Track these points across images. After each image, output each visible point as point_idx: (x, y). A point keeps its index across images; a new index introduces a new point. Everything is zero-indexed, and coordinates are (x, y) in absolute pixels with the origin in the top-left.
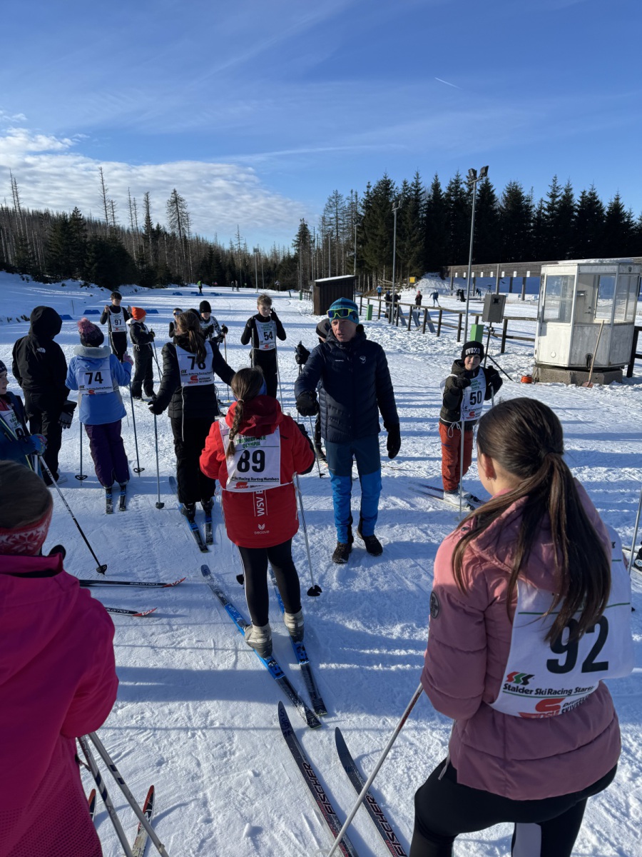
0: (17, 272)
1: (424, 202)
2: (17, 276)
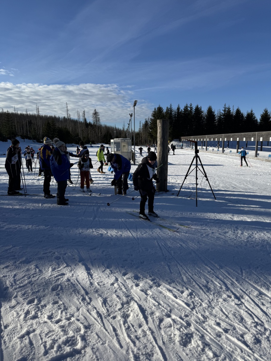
0: (32, 139)
1: (174, 114)
2: (32, 141)
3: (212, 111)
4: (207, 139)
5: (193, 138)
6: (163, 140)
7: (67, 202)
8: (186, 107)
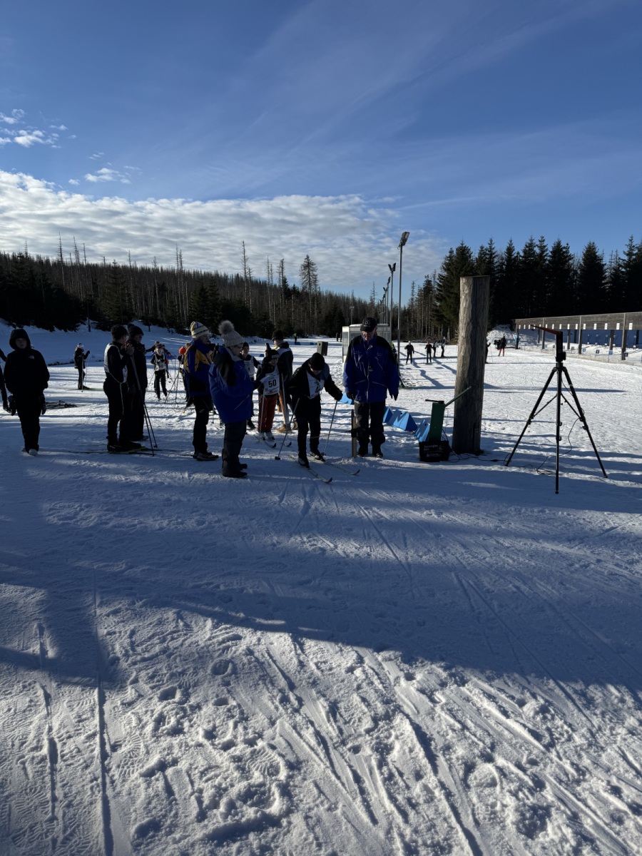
0: (166, 326)
1: (497, 264)
3: (597, 254)
4: (582, 326)
5: (546, 322)
6: (474, 327)
7: (244, 471)
8: (530, 247)
